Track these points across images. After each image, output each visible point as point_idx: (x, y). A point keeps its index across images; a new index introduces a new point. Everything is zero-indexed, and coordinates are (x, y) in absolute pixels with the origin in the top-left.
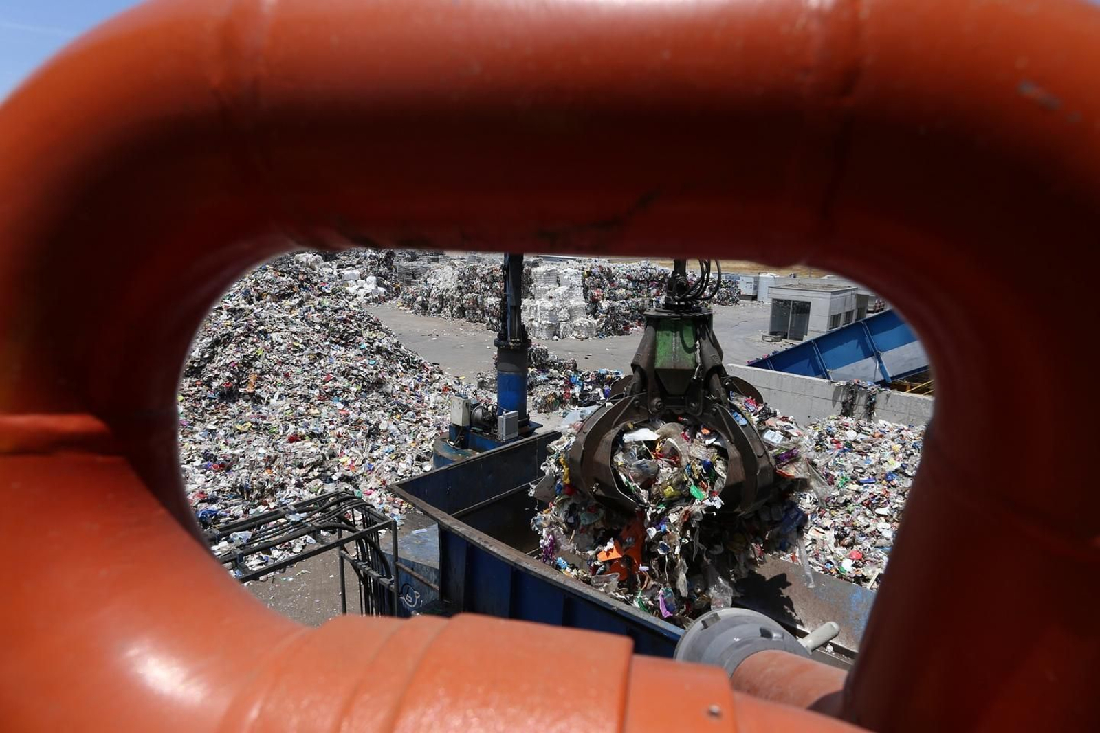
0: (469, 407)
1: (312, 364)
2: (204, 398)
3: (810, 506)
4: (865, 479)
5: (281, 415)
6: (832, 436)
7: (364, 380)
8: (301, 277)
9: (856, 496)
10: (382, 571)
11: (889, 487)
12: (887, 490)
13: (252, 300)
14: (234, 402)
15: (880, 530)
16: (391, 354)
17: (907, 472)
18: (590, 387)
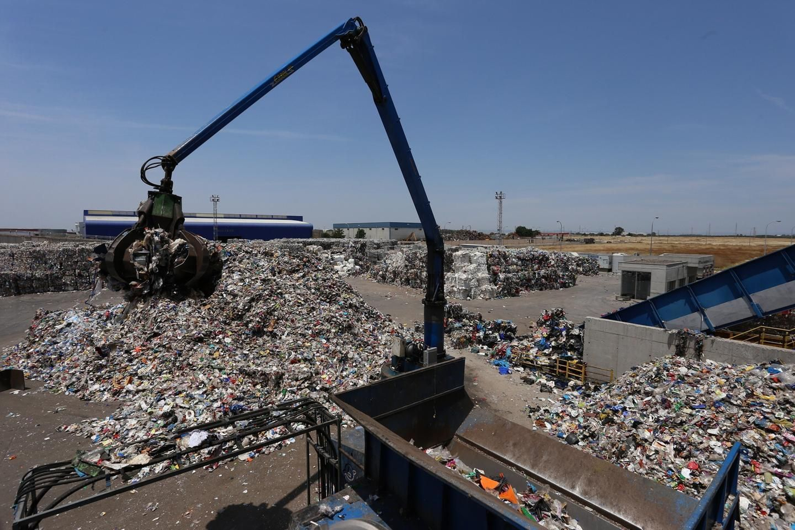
0: (404, 343)
1: (309, 314)
2: (244, 334)
3: (652, 424)
4: (697, 405)
5: (287, 346)
6: (668, 370)
7: (340, 325)
8: (304, 259)
9: (690, 418)
10: (332, 454)
11: (717, 413)
12: (716, 415)
13: (275, 274)
14: (260, 337)
15: (713, 447)
16: (358, 308)
17: (732, 401)
18: (491, 332)
